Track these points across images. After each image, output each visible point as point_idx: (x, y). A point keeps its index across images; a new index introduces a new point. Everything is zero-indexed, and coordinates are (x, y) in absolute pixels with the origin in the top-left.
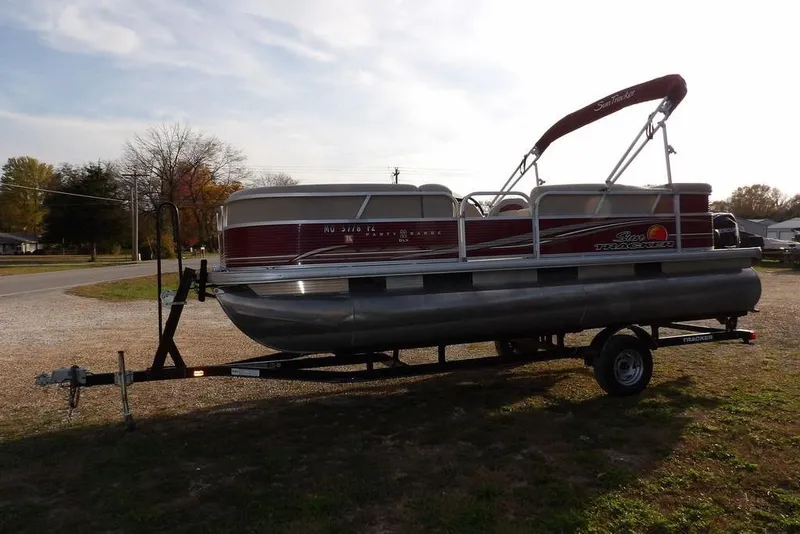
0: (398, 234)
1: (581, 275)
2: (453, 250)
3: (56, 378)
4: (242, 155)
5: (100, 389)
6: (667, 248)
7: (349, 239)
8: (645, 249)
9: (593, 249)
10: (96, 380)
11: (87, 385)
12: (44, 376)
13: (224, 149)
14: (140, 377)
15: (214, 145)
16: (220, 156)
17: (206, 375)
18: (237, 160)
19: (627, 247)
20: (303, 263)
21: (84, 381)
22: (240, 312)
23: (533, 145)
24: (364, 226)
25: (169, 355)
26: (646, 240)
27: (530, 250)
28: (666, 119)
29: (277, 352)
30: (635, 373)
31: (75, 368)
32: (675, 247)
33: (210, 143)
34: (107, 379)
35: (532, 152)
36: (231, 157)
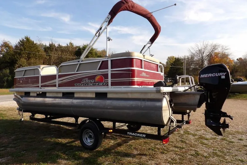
0: (29, 80)
2: (38, 85)
6: (104, 86)
8: (94, 86)
9: (74, 86)
19: (86, 85)
24: (23, 78)
26: (94, 82)
27: (55, 86)
32: (108, 85)
35: (148, 43)
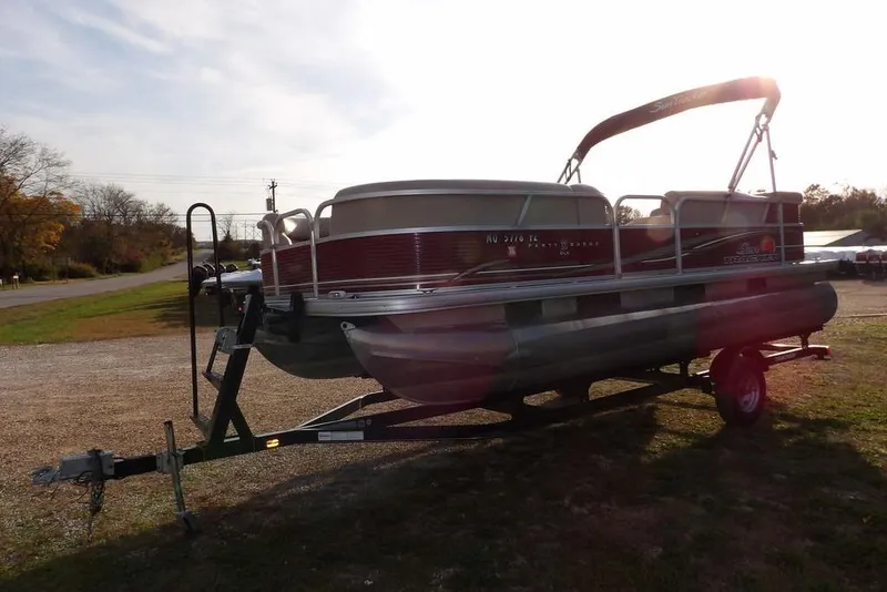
0: (559, 244)
1: (708, 292)
2: (609, 265)
3: (68, 470)
4: (63, 159)
5: (135, 481)
7: (512, 251)
10: (128, 468)
11: (115, 477)
12: (47, 470)
13: (38, 151)
14: (192, 457)
15: (22, 145)
16: (32, 160)
17: (282, 444)
18: (57, 165)
19: (747, 260)
20: (422, 286)
21: (111, 472)
22: (376, 353)
23: (575, 149)
24: (526, 233)
25: (231, 424)
26: (760, 252)
27: (672, 264)
28: (768, 122)
29: (417, 405)
30: (752, 399)
31: (96, 453)
32: (780, 260)
33: (16, 142)
34: (146, 464)
35: (574, 156)
36: (48, 161)
